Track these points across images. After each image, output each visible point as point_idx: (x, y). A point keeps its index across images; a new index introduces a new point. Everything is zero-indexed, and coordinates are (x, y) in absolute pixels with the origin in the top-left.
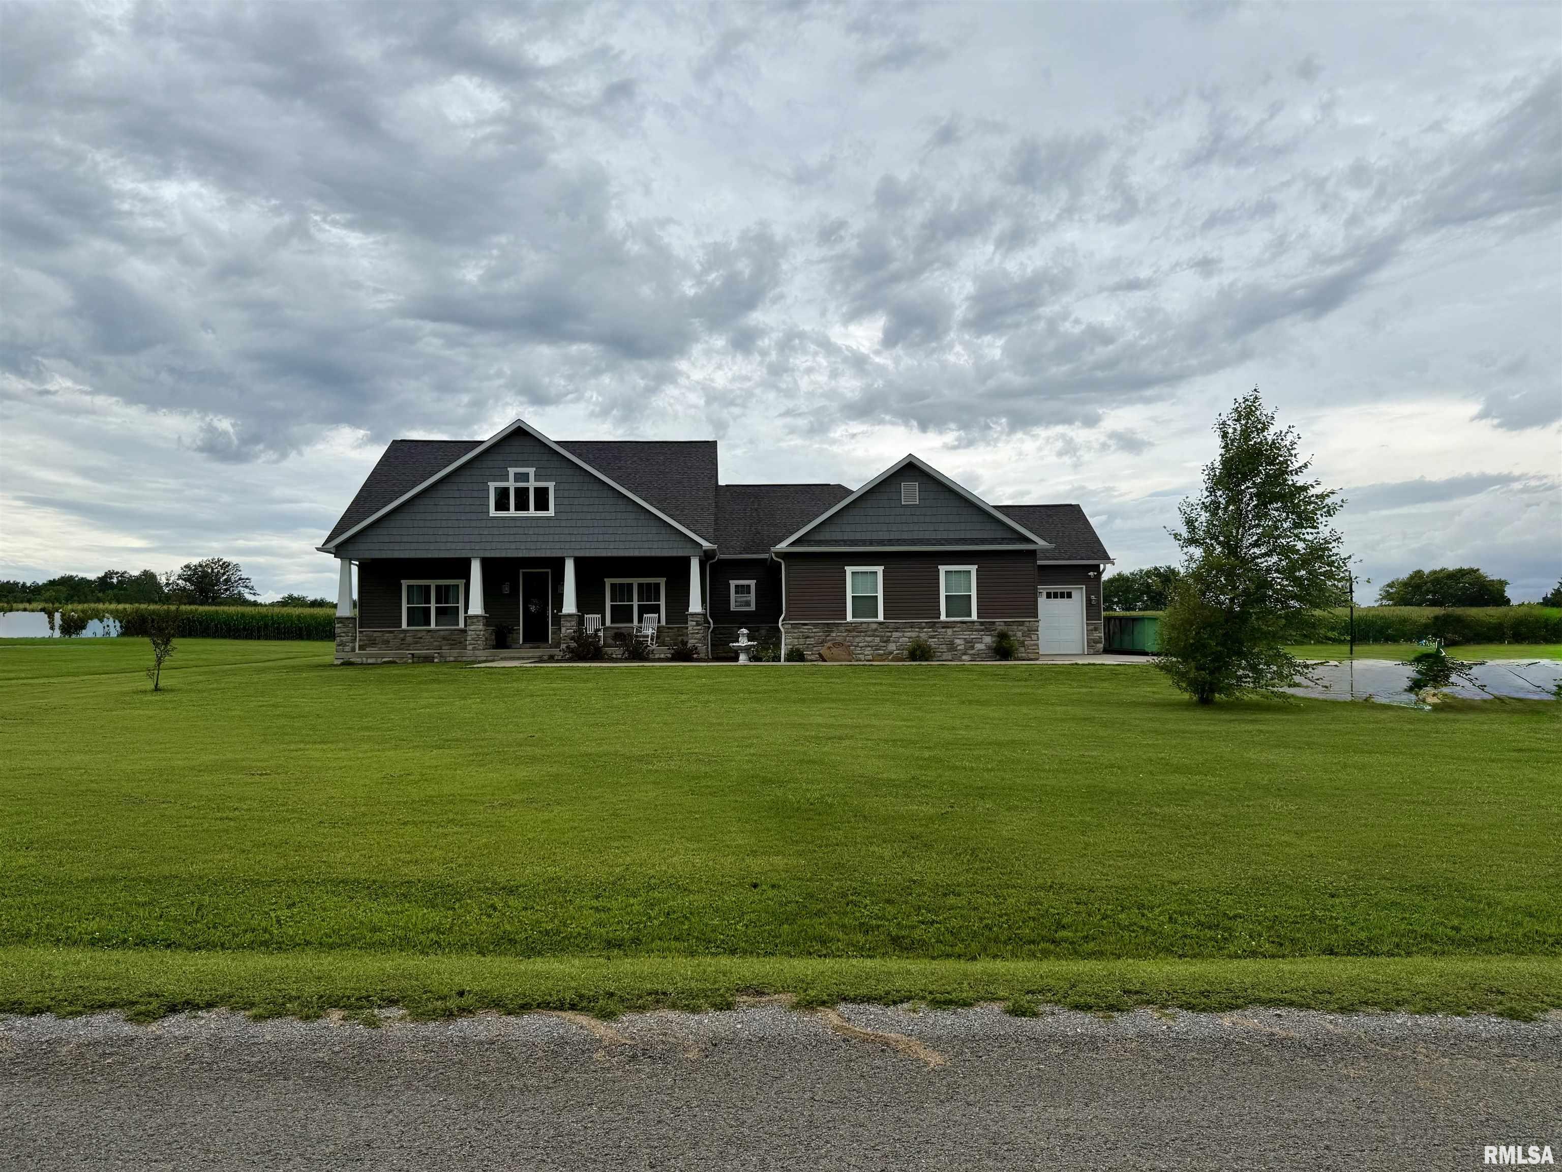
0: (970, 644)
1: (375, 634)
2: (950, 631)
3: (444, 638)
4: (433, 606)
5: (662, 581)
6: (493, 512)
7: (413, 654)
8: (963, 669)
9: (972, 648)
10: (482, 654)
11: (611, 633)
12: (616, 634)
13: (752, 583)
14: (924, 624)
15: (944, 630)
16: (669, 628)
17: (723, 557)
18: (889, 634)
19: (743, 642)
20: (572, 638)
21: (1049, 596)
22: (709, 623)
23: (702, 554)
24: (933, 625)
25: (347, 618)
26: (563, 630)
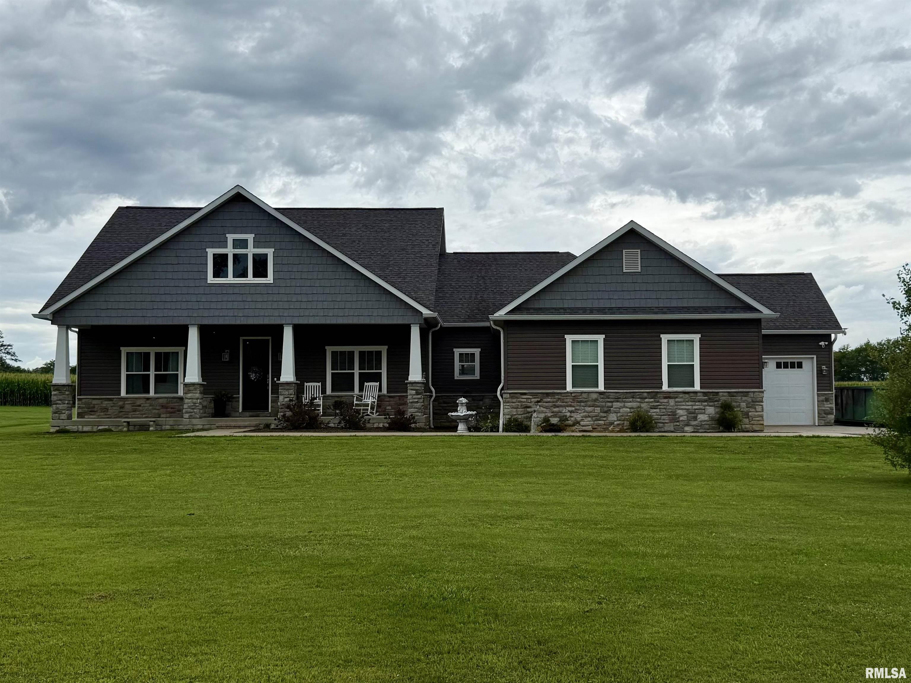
0: (693, 415)
1: (94, 402)
2: (672, 402)
3: (163, 407)
4: (152, 373)
5: (384, 349)
6: (211, 279)
7: (128, 422)
8: (682, 441)
9: (695, 418)
10: (198, 422)
11: (331, 402)
12: (336, 402)
13: (477, 351)
14: (645, 394)
15: (666, 400)
16: (390, 397)
17: (446, 325)
18: (610, 404)
19: (462, 411)
20: (288, 407)
21: (779, 366)
22: (431, 392)
23: (423, 322)
24: (654, 395)
25: (64, 386)
26: (281, 398)
